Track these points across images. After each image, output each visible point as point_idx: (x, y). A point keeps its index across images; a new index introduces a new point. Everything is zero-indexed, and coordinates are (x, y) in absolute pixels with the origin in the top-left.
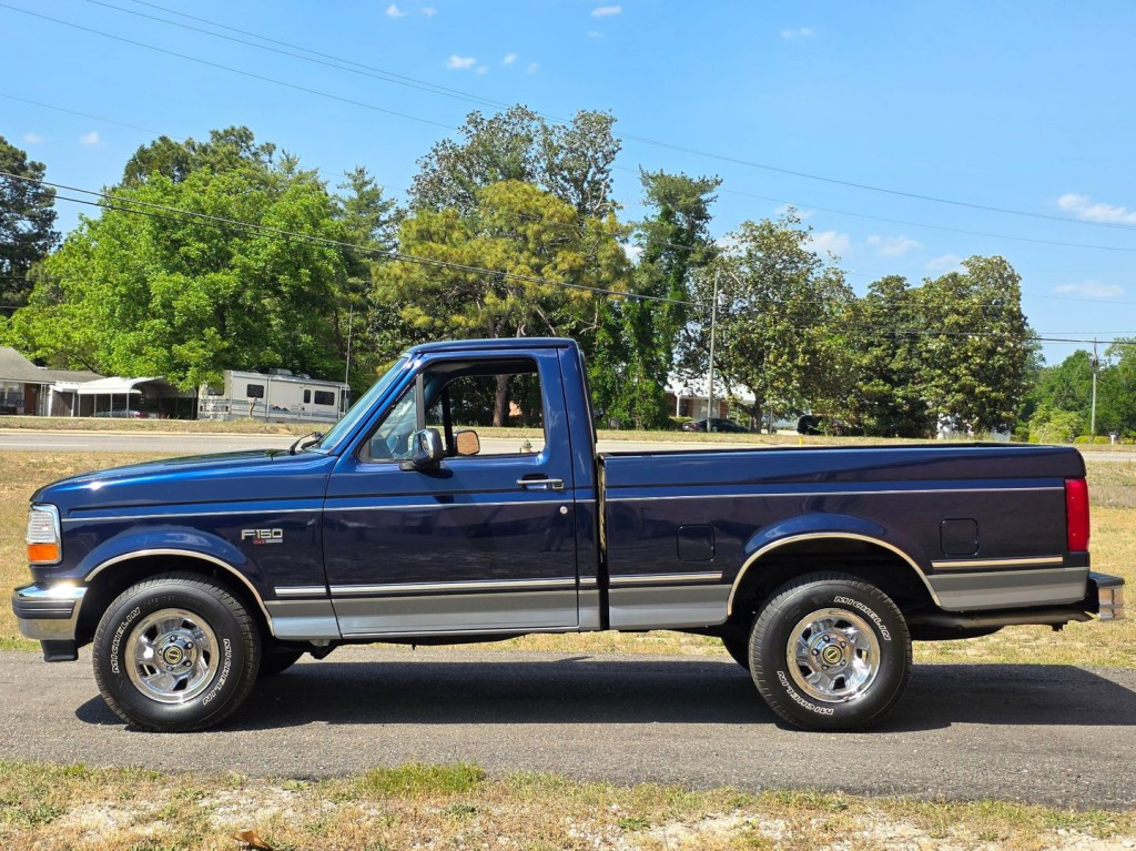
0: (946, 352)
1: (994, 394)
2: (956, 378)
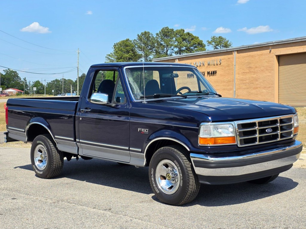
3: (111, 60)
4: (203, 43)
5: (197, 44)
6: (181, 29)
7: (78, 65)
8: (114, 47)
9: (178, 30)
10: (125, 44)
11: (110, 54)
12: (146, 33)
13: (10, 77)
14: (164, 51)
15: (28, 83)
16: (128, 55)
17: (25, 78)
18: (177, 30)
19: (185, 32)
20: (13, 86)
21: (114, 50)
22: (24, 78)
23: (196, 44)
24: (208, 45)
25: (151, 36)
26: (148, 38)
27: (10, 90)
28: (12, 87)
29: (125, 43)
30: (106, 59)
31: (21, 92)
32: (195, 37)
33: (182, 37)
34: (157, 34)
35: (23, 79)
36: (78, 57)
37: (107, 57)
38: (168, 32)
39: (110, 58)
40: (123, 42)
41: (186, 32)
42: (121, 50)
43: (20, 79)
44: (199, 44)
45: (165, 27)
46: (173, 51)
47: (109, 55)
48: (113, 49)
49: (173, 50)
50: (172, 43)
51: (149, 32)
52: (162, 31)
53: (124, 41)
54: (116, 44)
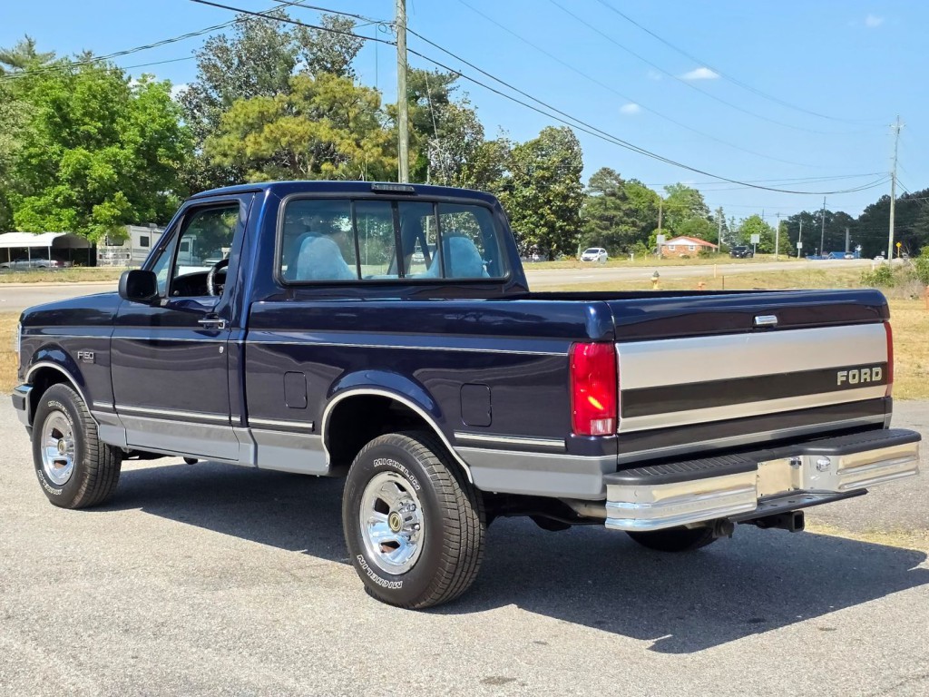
0: (536, 198)
1: (567, 227)
2: (542, 216)
7: (895, 165)
13: (680, 205)
15: (728, 223)
17: (721, 209)
20: (690, 231)
22: (718, 209)
27: (682, 241)
28: (687, 233)
31: (710, 248)
35: (716, 211)
43: (708, 212)
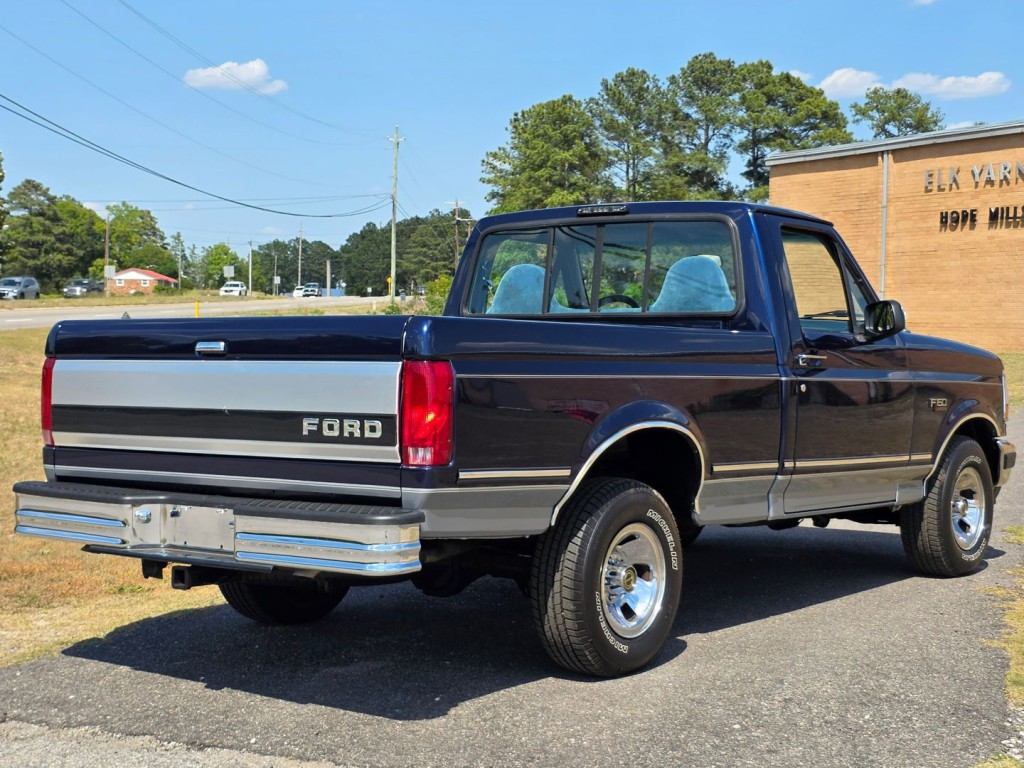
3: (501, 171)
4: (839, 111)
5: (820, 115)
6: (762, 63)
7: (395, 186)
8: (515, 127)
9: (748, 63)
10: (559, 112)
11: (497, 150)
12: (632, 73)
13: (128, 229)
14: (696, 141)
15: (188, 253)
16: (571, 152)
17: (179, 235)
18: (745, 65)
19: (775, 72)
20: (141, 261)
21: (513, 135)
22: (175, 234)
23: (814, 115)
24: (854, 122)
25: (651, 87)
26: (639, 94)
27: (132, 275)
28: (138, 264)
29: (560, 109)
30: (484, 168)
31: (167, 283)
32: (811, 91)
33: (765, 89)
34: (673, 80)
35: (172, 237)
36: (396, 159)
37: (486, 160)
38: (714, 73)
39: (497, 163)
40: (552, 106)
41: (779, 74)
42: (546, 134)
43: (162, 238)
44: (825, 116)
45: (702, 53)
46: (727, 141)
47: (495, 156)
48: (508, 133)
49: (727, 136)
50: (728, 111)
51: (644, 72)
52: (691, 65)
53: (554, 102)
54: (519, 116)
